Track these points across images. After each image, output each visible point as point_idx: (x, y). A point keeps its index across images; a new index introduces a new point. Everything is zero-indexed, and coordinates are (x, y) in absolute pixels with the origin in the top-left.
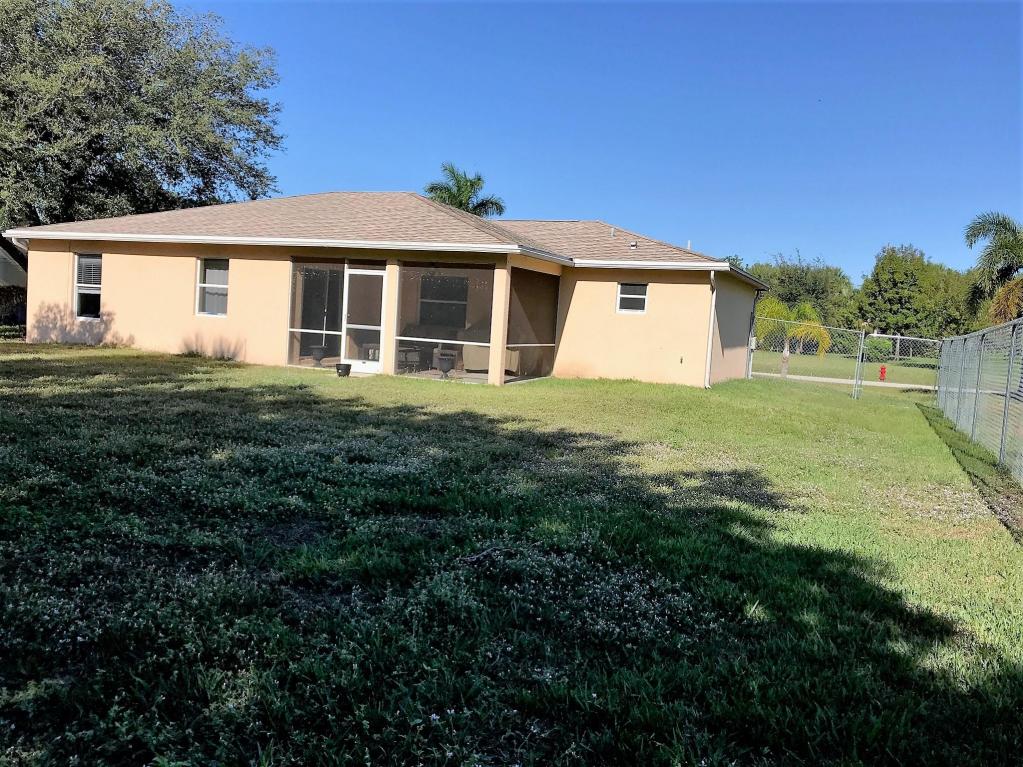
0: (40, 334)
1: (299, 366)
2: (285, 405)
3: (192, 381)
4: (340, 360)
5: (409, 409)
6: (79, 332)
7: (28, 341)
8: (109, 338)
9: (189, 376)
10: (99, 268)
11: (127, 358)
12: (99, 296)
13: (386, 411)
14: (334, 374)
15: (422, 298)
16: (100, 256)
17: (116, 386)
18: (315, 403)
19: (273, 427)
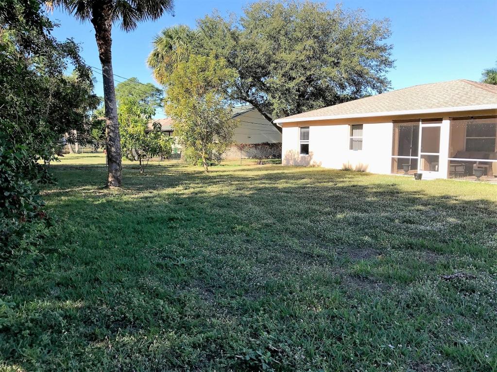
0: (287, 162)
1: (396, 175)
2: (381, 194)
3: (343, 182)
4: (417, 171)
5: (447, 197)
6: (300, 161)
7: (282, 165)
8: (311, 163)
9: (342, 180)
10: (308, 133)
11: (318, 171)
12: (308, 145)
13: (434, 198)
14: (413, 178)
15: (467, 136)
16: (308, 128)
17: (309, 184)
18: (398, 193)
19: (371, 204)
